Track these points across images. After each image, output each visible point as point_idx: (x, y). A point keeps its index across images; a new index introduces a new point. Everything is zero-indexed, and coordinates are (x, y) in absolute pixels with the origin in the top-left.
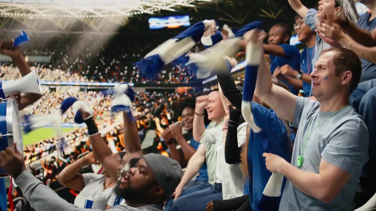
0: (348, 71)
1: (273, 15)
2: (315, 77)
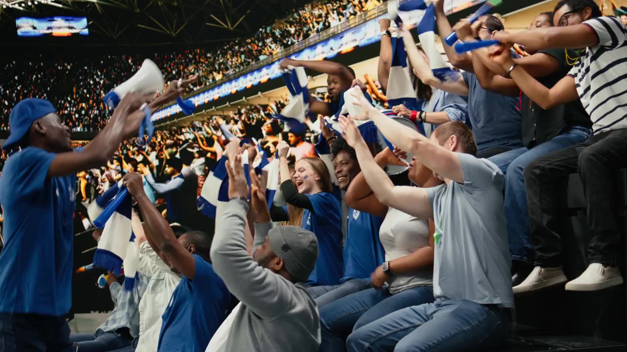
1: (229, 25)
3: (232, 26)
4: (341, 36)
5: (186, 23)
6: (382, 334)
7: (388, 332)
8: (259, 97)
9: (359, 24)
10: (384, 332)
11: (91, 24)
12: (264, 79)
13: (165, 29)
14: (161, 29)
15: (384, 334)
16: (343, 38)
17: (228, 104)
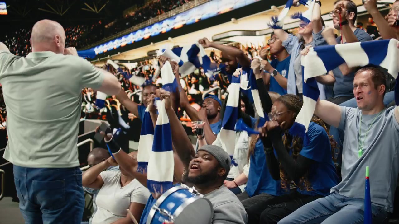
0: (382, 85)
1: (96, 10)
2: (360, 93)
3: (98, 10)
4: (174, 18)
5: (69, 8)
6: (302, 222)
7: (306, 220)
8: (119, 55)
9: (185, 11)
10: (303, 220)
11: (9, 7)
12: (123, 44)
13: (55, 11)
14: (53, 11)
15: (303, 222)
16: (175, 19)
17: (98, 59)
